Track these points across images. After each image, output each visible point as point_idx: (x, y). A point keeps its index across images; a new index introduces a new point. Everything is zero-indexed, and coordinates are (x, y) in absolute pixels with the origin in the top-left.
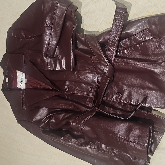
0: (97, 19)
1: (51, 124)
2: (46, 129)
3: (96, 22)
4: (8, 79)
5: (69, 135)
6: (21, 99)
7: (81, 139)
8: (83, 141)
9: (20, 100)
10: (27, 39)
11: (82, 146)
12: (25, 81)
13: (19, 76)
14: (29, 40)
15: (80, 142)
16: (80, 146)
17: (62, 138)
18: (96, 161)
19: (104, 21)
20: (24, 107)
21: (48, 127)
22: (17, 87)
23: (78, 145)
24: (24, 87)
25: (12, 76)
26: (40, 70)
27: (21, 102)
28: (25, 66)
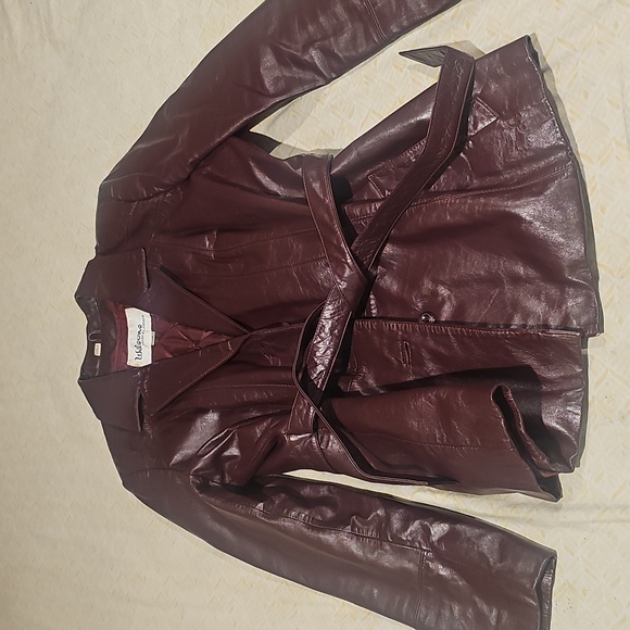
0: (353, 110)
1: (227, 465)
2: (211, 483)
3: (350, 117)
4: (99, 345)
5: (283, 495)
6: (138, 395)
7: (324, 508)
8: (330, 514)
9: (134, 402)
10: (151, 198)
11: (323, 531)
12: (149, 338)
13: (131, 326)
14: (156, 199)
15: (319, 518)
16: (319, 530)
17: (261, 505)
18: (376, 591)
19: (374, 111)
20: (147, 428)
21: (218, 477)
22: (128, 363)
23: (313, 528)
24: (146, 359)
25: (113, 334)
26: (193, 290)
27: (137, 406)
28: (149, 287)
